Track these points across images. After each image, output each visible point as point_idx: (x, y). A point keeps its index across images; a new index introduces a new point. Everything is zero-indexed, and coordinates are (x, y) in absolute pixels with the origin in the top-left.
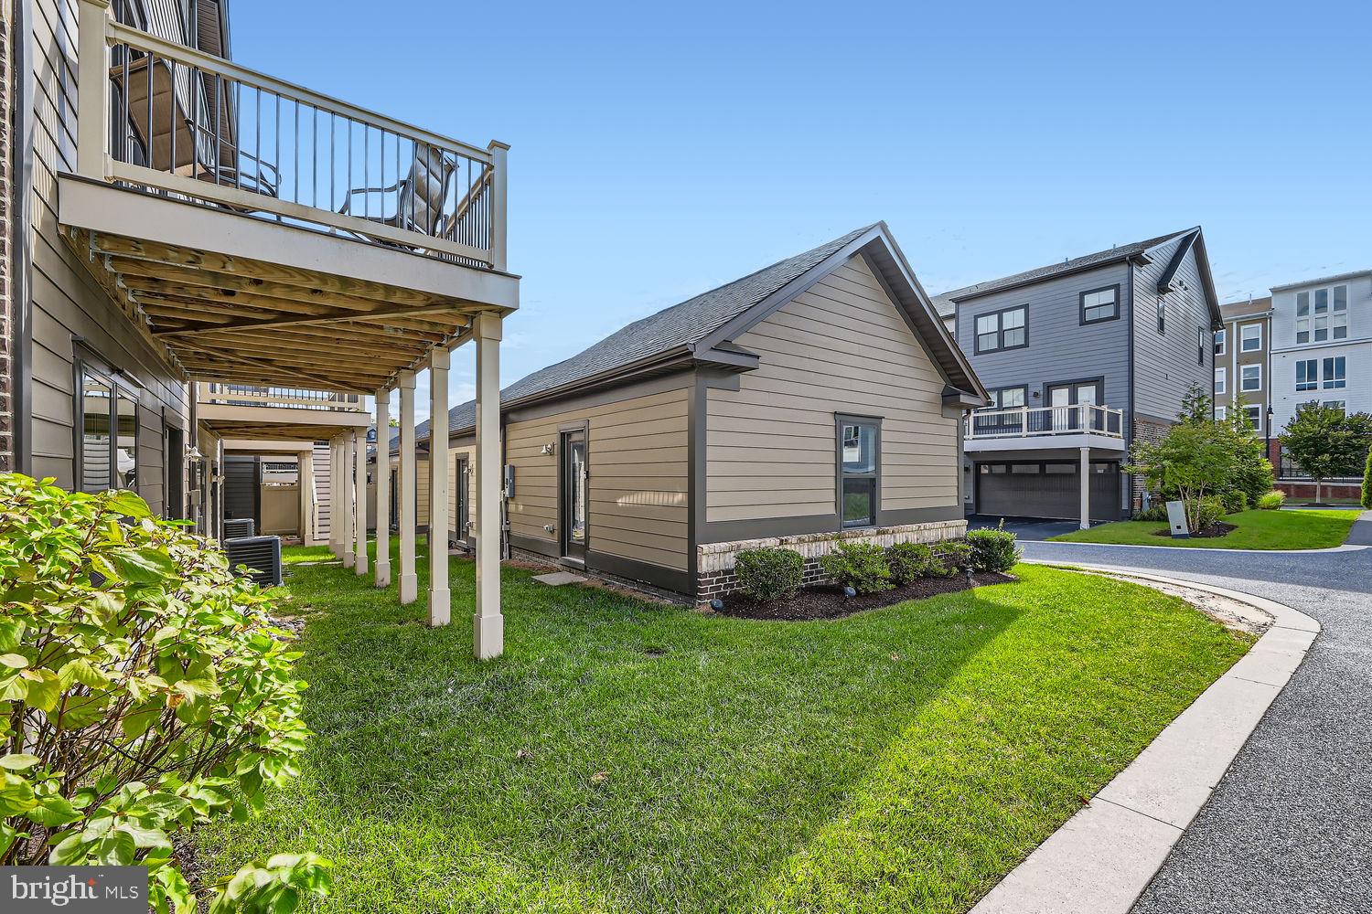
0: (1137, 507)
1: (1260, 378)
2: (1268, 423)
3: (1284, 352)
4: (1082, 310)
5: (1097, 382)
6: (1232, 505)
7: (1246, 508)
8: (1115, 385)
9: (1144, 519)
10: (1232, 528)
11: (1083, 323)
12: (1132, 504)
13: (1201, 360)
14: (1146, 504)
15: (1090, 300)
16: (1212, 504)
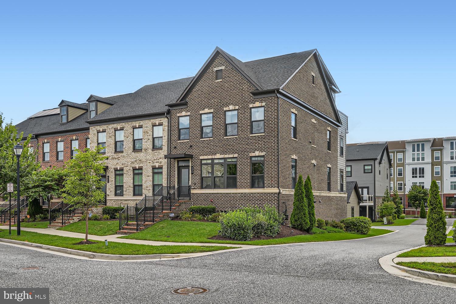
0: (376, 219)
1: (403, 172)
2: (404, 188)
3: (409, 164)
4: (364, 169)
5: (368, 188)
6: (394, 218)
7: (397, 219)
8: (372, 190)
9: (378, 222)
10: (394, 223)
11: (364, 173)
12: (375, 218)
13: (387, 178)
14: (378, 218)
15: (366, 167)
16: (390, 218)
